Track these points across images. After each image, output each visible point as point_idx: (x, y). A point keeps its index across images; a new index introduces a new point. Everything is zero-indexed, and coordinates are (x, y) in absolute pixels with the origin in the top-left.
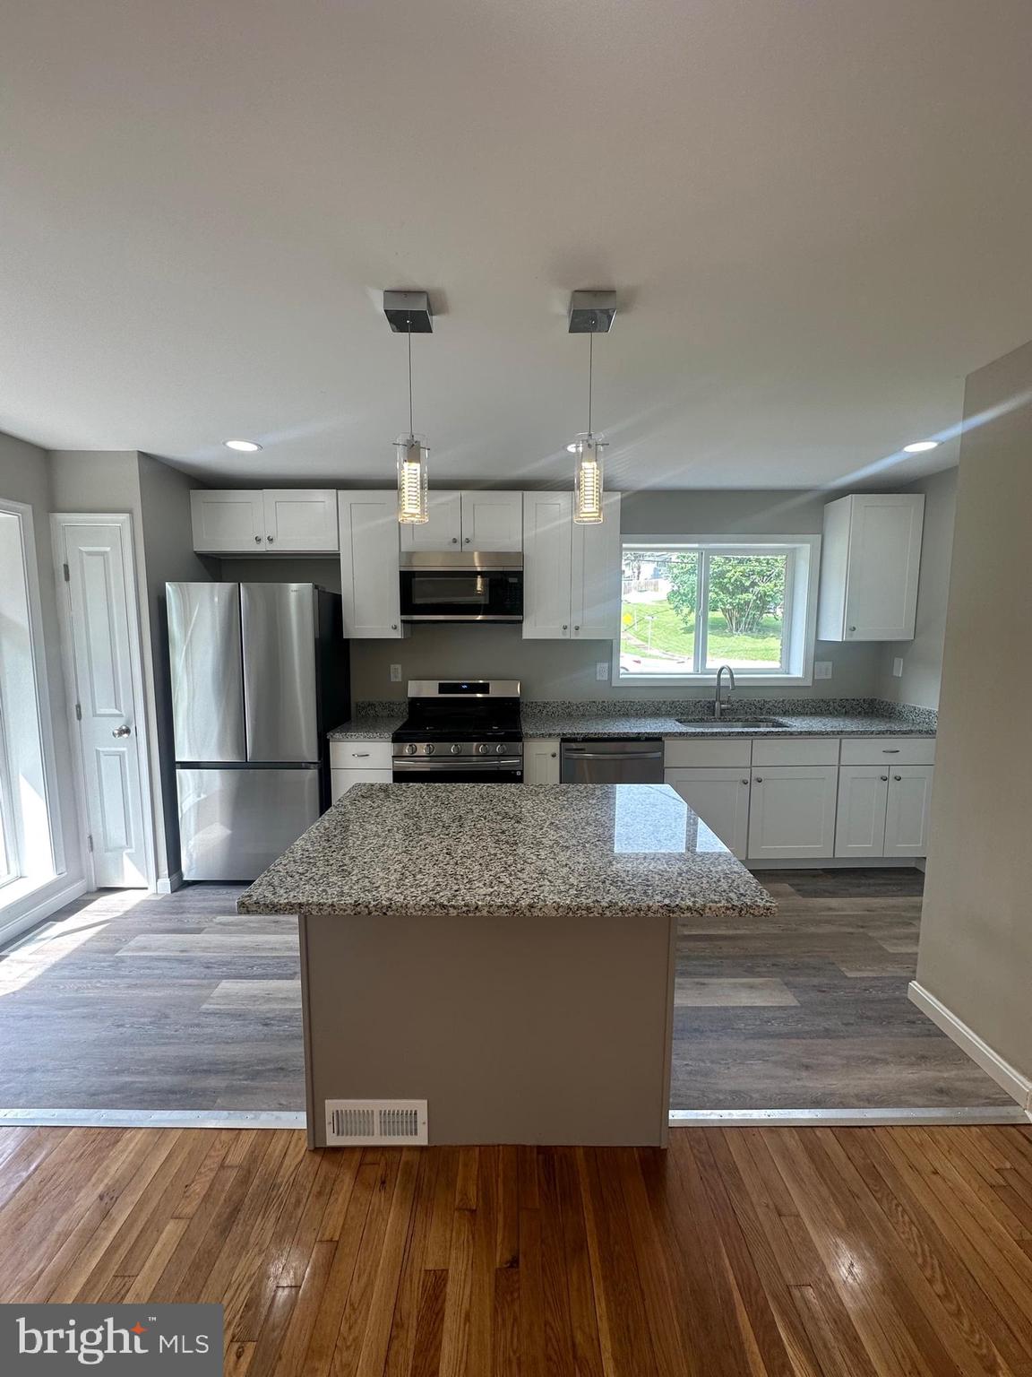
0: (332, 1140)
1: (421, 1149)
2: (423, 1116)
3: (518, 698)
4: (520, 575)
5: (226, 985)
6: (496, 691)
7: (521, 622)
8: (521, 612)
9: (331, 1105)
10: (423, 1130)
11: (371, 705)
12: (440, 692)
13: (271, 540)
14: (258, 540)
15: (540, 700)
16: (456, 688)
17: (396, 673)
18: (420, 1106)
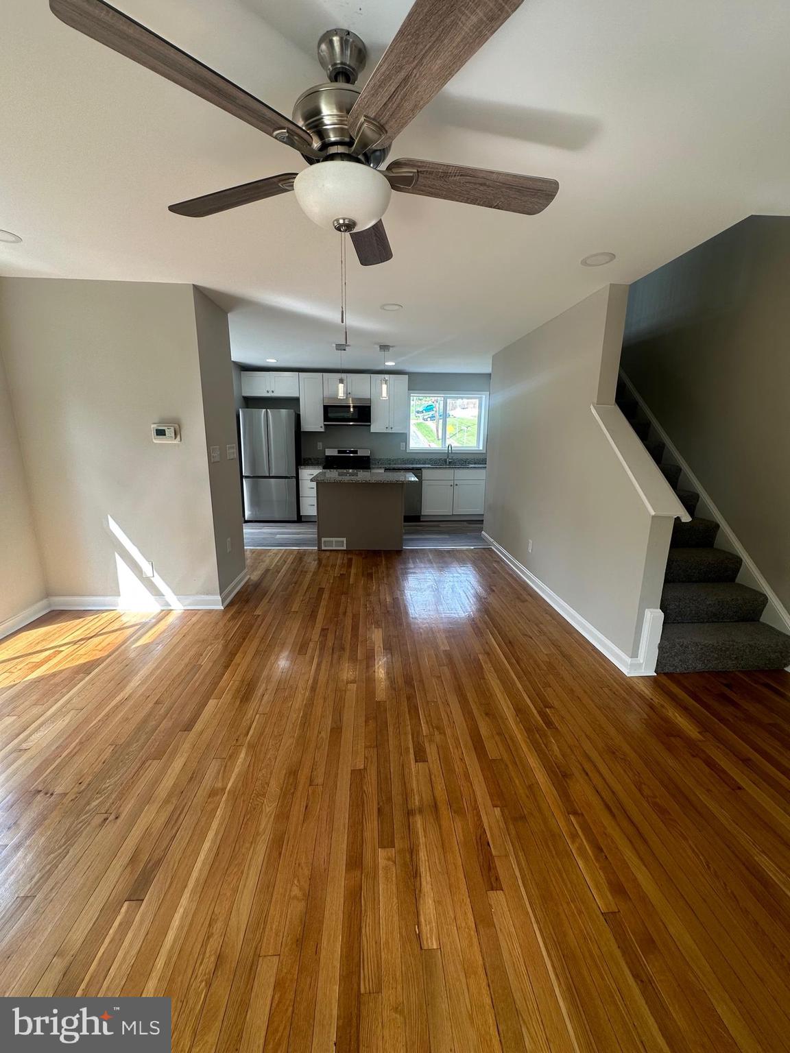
0: (323, 548)
1: (344, 550)
2: (345, 542)
3: (369, 457)
4: (369, 407)
5: (278, 536)
6: (360, 453)
7: (370, 425)
8: (370, 422)
9: (323, 539)
10: (345, 545)
11: (310, 459)
12: (339, 453)
13: (273, 392)
14: (268, 392)
15: (377, 457)
16: (344, 452)
17: (320, 446)
18: (345, 539)
